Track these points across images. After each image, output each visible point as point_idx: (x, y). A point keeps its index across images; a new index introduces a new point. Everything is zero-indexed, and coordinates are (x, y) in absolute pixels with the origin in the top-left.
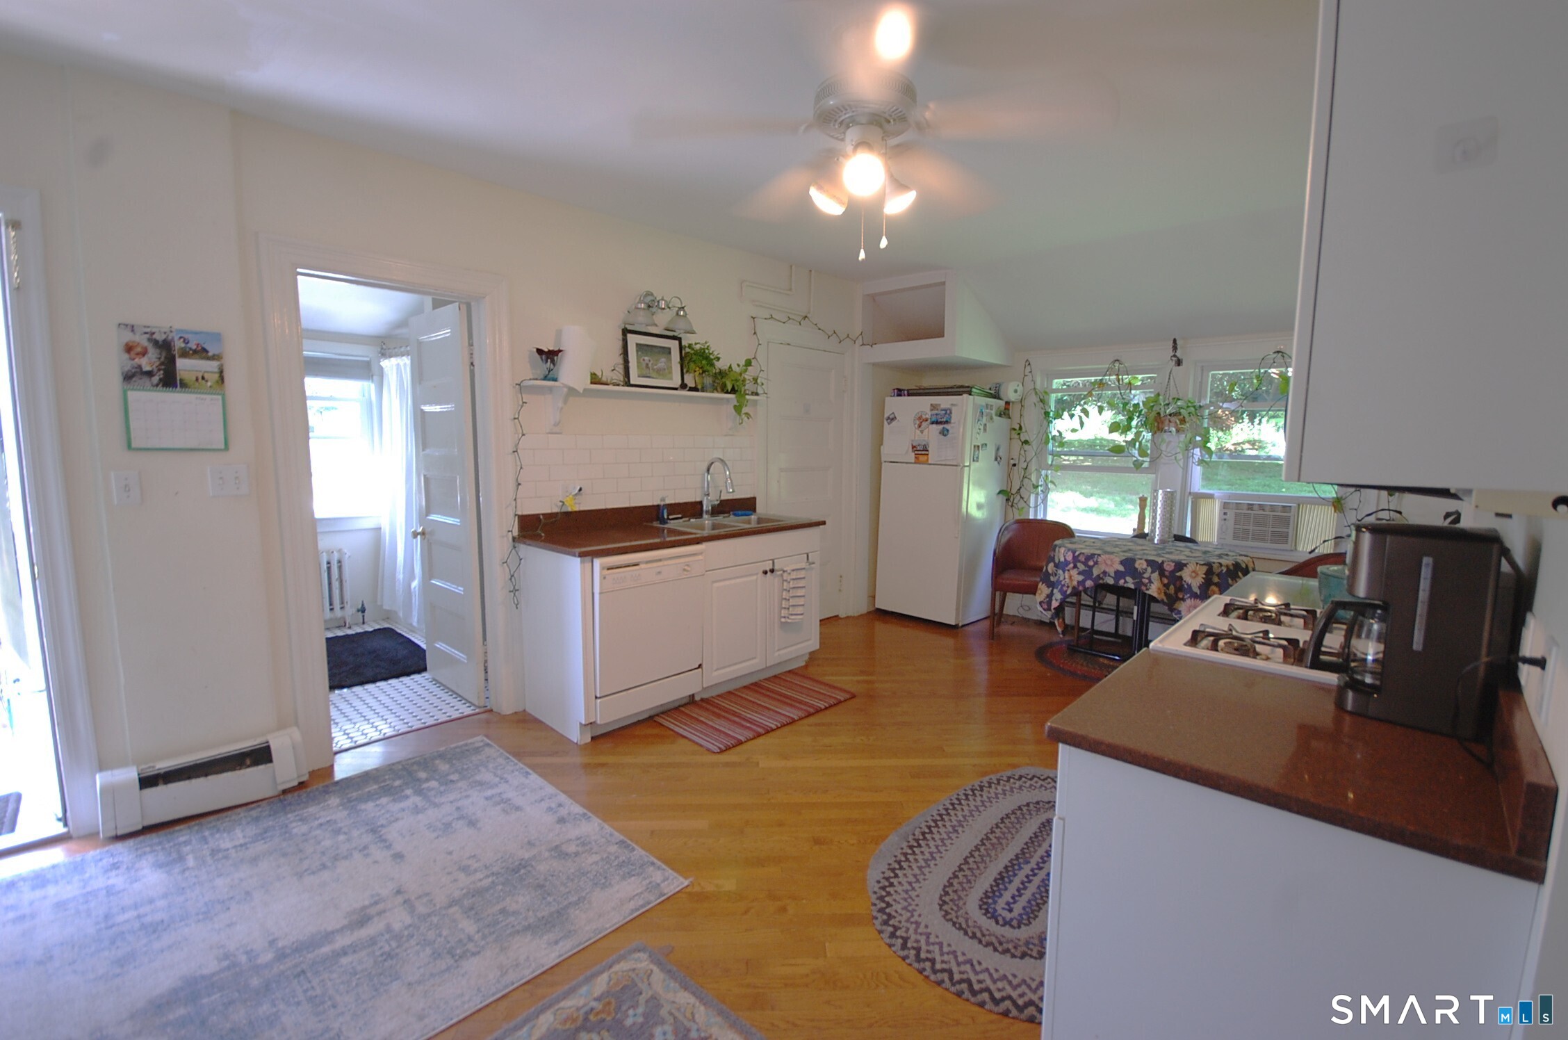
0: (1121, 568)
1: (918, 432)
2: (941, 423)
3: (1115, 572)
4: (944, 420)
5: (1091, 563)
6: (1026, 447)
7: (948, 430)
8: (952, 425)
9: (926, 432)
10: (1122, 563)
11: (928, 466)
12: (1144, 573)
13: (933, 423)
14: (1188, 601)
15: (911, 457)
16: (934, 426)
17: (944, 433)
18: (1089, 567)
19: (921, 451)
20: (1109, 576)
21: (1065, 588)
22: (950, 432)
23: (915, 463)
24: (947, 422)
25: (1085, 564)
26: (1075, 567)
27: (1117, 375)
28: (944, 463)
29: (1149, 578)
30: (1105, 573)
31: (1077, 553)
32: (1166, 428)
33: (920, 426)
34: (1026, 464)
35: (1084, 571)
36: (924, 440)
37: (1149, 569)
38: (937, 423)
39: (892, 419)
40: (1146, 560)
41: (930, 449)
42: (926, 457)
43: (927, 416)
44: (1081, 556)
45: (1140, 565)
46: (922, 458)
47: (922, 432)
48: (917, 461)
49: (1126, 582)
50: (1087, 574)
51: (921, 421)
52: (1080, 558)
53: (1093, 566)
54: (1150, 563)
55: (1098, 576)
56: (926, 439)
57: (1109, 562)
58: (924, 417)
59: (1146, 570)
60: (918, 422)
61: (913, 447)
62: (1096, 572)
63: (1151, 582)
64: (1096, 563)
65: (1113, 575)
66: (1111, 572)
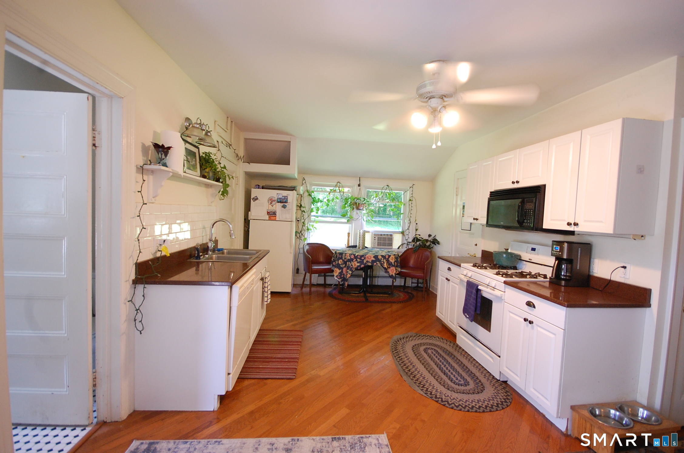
0: (374, 259)
1: (270, 206)
2: (283, 202)
3: (372, 261)
4: (285, 201)
5: (363, 258)
6: (304, 213)
7: (286, 206)
8: (288, 204)
9: (274, 206)
10: (374, 257)
11: (276, 221)
12: (381, 260)
13: (279, 202)
14: (391, 268)
15: (267, 217)
16: (279, 203)
17: (284, 207)
18: (362, 260)
19: (272, 215)
20: (369, 262)
21: (353, 269)
22: (287, 206)
23: (269, 220)
24: (286, 202)
25: (360, 259)
26: (356, 260)
27: (339, 187)
28: (284, 220)
29: (383, 262)
30: (367, 261)
31: (356, 255)
32: (360, 208)
33: (271, 203)
34: (304, 220)
35: (360, 261)
36: (274, 210)
37: (383, 259)
38: (281, 202)
39: (256, 199)
40: (381, 255)
41: (277, 214)
42: (275, 218)
43: (275, 199)
44: (358, 256)
45: (380, 257)
46: (272, 218)
47: (272, 206)
48: (270, 219)
49: (377, 264)
50: (361, 262)
51: (271, 201)
52: (358, 257)
53: (364, 259)
54: (382, 256)
55: (365, 263)
56: (275, 209)
57: (369, 257)
58: (273, 199)
59: (382, 259)
60: (270, 201)
61: (268, 213)
62: (365, 261)
63: (384, 263)
64: (365, 258)
65: (371, 262)
66: (370, 261)
